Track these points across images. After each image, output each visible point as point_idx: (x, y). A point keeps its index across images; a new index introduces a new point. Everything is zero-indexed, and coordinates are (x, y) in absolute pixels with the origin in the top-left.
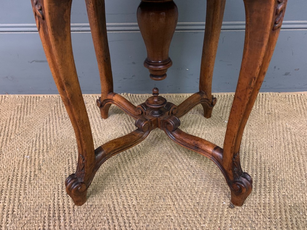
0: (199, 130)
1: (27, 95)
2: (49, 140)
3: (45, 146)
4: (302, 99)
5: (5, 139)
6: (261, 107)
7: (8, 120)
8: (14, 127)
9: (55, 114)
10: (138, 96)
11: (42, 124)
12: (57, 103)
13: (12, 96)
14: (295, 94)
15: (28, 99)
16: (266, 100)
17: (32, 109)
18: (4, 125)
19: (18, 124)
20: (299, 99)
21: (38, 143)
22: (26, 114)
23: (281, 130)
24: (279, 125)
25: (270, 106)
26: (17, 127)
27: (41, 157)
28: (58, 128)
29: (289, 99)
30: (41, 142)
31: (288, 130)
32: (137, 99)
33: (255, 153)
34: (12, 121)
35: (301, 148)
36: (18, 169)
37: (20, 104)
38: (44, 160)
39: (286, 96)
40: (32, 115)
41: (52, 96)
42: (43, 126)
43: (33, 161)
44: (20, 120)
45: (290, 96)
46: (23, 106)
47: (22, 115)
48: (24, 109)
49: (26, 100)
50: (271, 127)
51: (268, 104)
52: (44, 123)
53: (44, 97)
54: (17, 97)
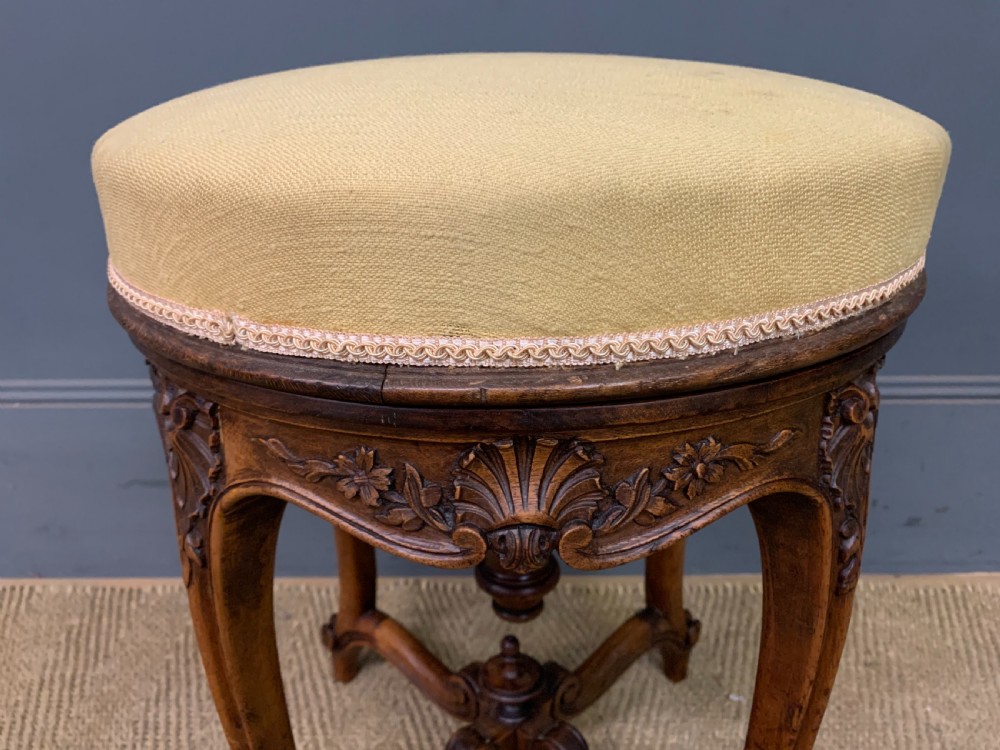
0: (649, 732)
1: (100, 582)
4: (970, 607)
7: (35, 688)
8: (52, 717)
10: (454, 589)
11: (143, 704)
13: (53, 585)
14: (944, 581)
15: (102, 599)
17: (112, 642)
18: (21, 709)
19: (65, 705)
20: (960, 603)
22: (92, 660)
23: (912, 735)
24: (904, 713)
26: (63, 717)
28: (196, 721)
29: (928, 604)
31: (935, 733)
32: (449, 600)
34: (45, 693)
37: (77, 621)
39: (917, 591)
40: (115, 665)
42: (147, 710)
44: (72, 686)
45: (931, 592)
46: (84, 629)
47: (81, 662)
48: (88, 640)
49: (97, 602)
50: (878, 720)
51: (865, 624)
52: (148, 701)
53: (154, 590)
54: (69, 590)
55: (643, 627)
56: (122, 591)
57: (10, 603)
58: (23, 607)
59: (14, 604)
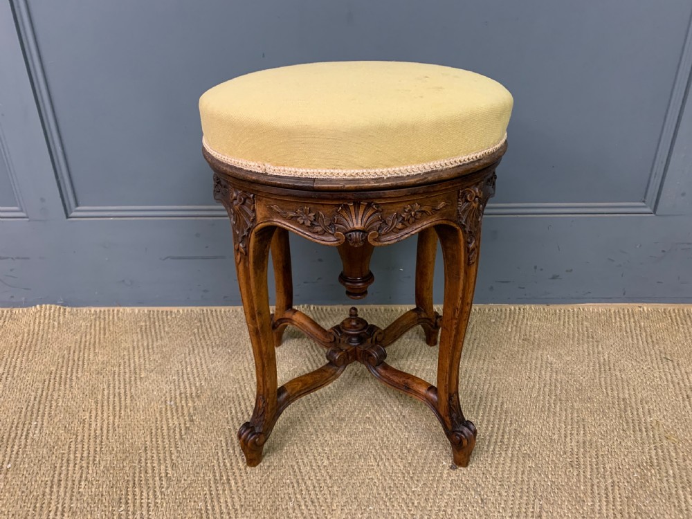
0: (418, 364)
1: (151, 308)
2: (197, 379)
3: (193, 388)
4: (580, 317)
5: (133, 379)
6: (514, 328)
7: (131, 349)
8: (142, 360)
9: (201, 339)
10: (326, 310)
11: (183, 355)
12: (200, 321)
13: (128, 309)
14: (569, 307)
15: (153, 315)
16: (524, 317)
17: (163, 332)
18: (127, 357)
19: (147, 356)
20: (575, 316)
21: (182, 384)
22: (155, 339)
23: (539, 366)
24: (537, 358)
25: (528, 328)
26: (147, 360)
27: (190, 404)
28: (209, 361)
29: (560, 316)
30: (187, 383)
31: (549, 365)
32: (324, 314)
33: (496, 399)
34: (136, 351)
35: (561, 390)
36: (161, 421)
37: (143, 324)
38: (195, 408)
39: (555, 311)
40: (166, 341)
41: (191, 311)
42: (185, 358)
43: (180, 409)
44: (148, 349)
45: (562, 311)
46: (148, 327)
47: (150, 340)
48: (151, 331)
49: (151, 316)
50: (524, 361)
51: (527, 324)
52: (185, 354)
53: (178, 311)
54: (137, 311)
55: (414, 314)
56: (162, 312)
57: (109, 317)
58: (116, 318)
59: (111, 317)
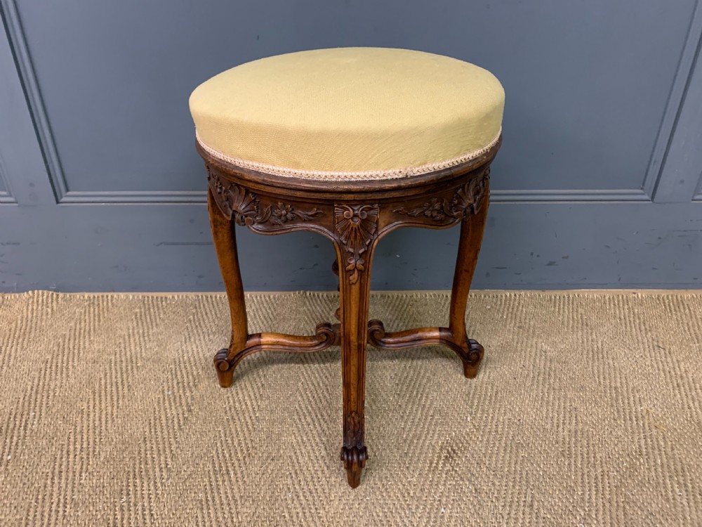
1: (145, 294)
2: (194, 368)
3: (191, 377)
4: (575, 304)
5: (129, 367)
6: (510, 315)
7: (127, 337)
8: (138, 348)
9: (197, 326)
11: (179, 343)
12: (196, 308)
13: (122, 295)
14: (565, 293)
15: (148, 300)
16: (519, 304)
17: (158, 319)
18: (123, 345)
19: (143, 344)
20: (571, 302)
21: (179, 373)
22: (150, 326)
25: (524, 315)
26: (143, 348)
27: (188, 394)
29: (555, 302)
30: (184, 371)
34: (132, 340)
36: (159, 411)
37: (138, 310)
38: (193, 398)
39: (551, 297)
40: (162, 328)
41: (186, 297)
42: (182, 346)
43: (178, 399)
44: (144, 337)
45: (558, 298)
46: (143, 313)
47: (146, 328)
48: (146, 318)
49: (146, 302)
50: (519, 349)
51: (522, 311)
52: (181, 342)
53: (173, 297)
54: (131, 297)
56: (157, 298)
57: (103, 303)
58: (110, 304)
59: (105, 303)
